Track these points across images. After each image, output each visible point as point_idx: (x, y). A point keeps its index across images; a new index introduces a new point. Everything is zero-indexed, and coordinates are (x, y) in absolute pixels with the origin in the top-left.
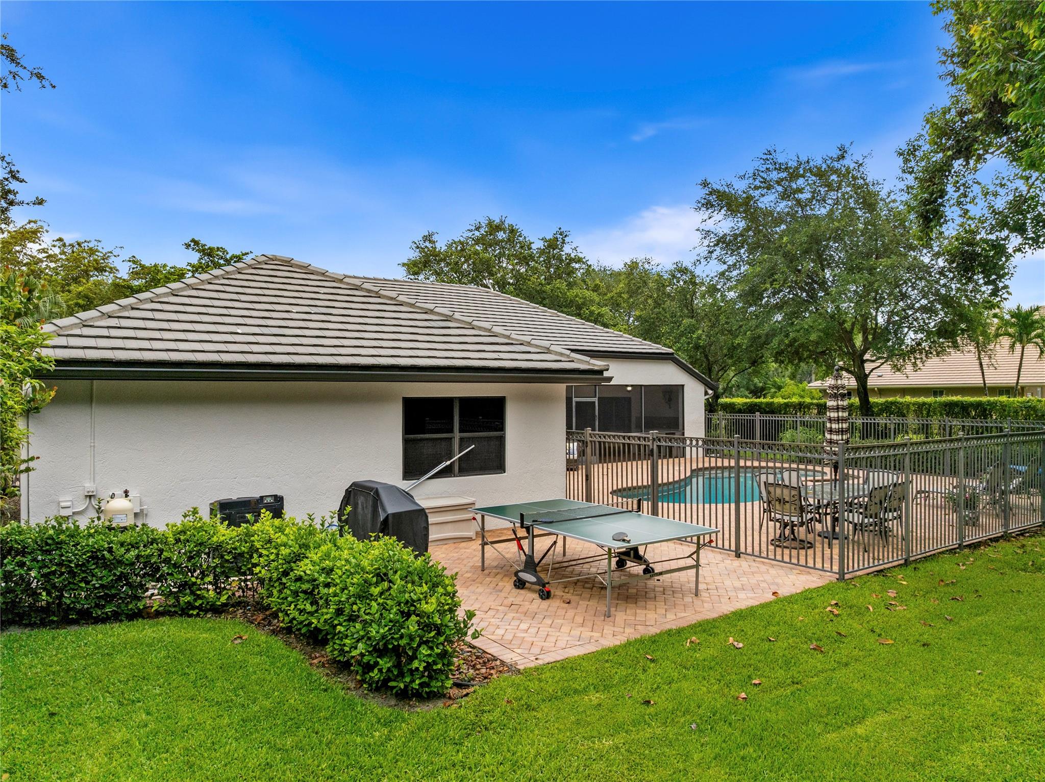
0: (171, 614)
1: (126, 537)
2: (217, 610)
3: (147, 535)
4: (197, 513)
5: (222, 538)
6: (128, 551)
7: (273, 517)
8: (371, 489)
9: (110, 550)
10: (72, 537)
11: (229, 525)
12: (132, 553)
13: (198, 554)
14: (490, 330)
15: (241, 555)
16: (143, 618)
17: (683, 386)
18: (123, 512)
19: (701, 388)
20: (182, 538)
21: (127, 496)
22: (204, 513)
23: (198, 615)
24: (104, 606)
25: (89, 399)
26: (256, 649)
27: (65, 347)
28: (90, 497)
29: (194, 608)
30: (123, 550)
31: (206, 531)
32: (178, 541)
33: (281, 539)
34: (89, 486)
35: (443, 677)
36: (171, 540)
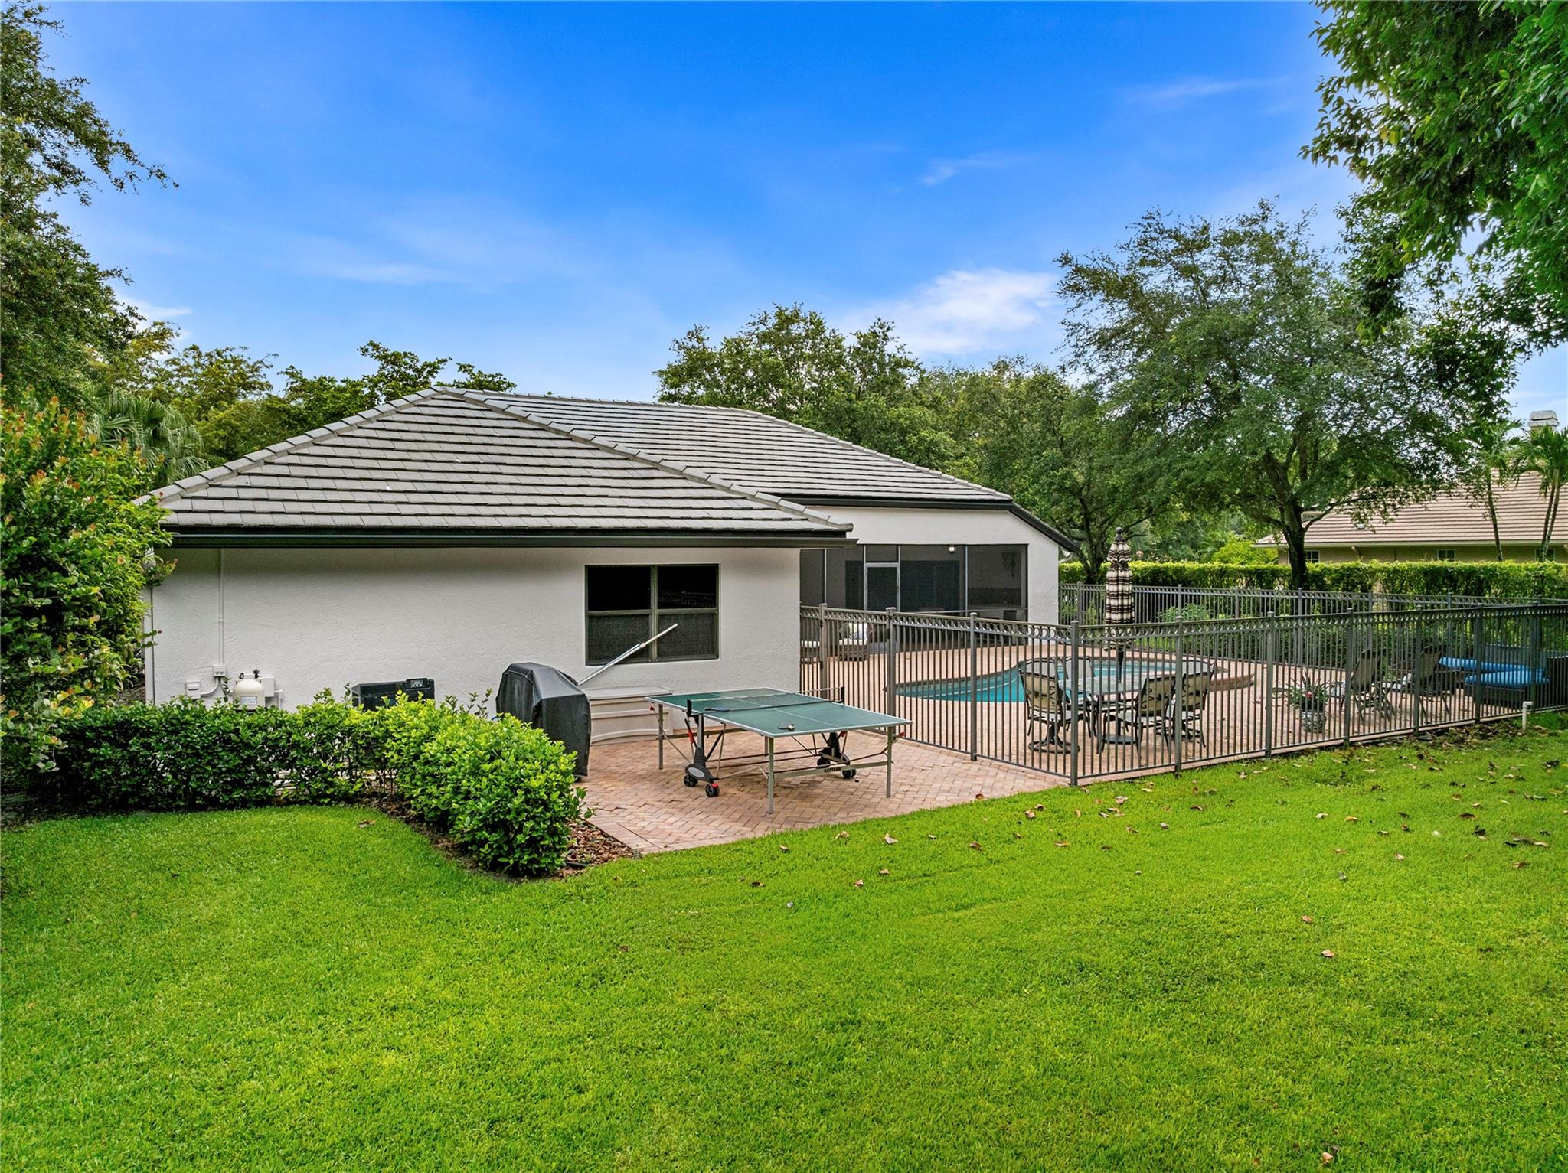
0: (302, 803)
1: (254, 719)
2: (350, 799)
3: (276, 717)
4: (330, 694)
5: (354, 722)
6: (255, 734)
7: (409, 700)
8: (525, 671)
9: (237, 732)
10: (198, 717)
11: (365, 709)
12: (259, 735)
13: (330, 738)
14: (705, 481)
15: (376, 739)
16: (271, 805)
17: (1026, 545)
18: (254, 694)
19: (1053, 549)
20: (312, 720)
21: (257, 677)
22: (339, 698)
23: (329, 804)
24: (231, 792)
25: (216, 571)
26: (382, 832)
27: (190, 512)
28: (220, 678)
29: (326, 796)
30: (249, 732)
31: (338, 714)
32: (307, 723)
33: (412, 721)
34: (218, 666)
35: (555, 855)
36: (301, 723)
